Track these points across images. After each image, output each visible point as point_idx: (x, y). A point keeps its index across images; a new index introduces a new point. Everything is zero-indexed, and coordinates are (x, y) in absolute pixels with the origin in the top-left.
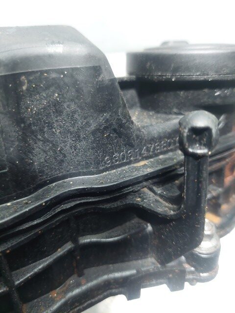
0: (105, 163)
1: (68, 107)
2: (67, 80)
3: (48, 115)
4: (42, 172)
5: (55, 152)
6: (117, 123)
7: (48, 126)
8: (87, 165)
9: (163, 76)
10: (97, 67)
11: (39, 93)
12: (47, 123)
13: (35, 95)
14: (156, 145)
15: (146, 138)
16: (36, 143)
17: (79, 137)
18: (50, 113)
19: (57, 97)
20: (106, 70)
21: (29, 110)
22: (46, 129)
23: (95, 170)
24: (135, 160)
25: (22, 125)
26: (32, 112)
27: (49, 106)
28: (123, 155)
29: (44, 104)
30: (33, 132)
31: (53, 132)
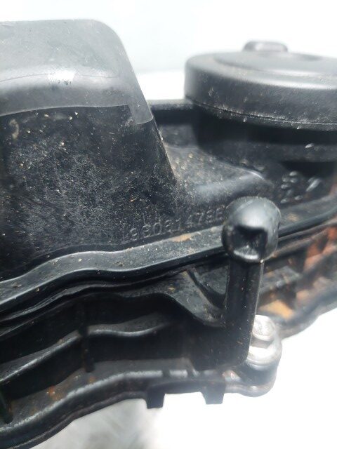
0: (130, 236)
1: (78, 161)
2: (77, 124)
3: (50, 171)
4: (39, 244)
5: (59, 218)
6: (150, 185)
7: (49, 186)
8: (104, 238)
9: (230, 112)
10: (123, 107)
11: (36, 141)
12: (48, 181)
13: (31, 144)
14: (208, 212)
15: (193, 204)
16: (31, 208)
17: (93, 200)
18: (52, 168)
19: (63, 147)
20: (137, 111)
21: (22, 165)
22: (46, 189)
23: (115, 244)
24: (174, 233)
25: (12, 186)
26: (26, 168)
27: (50, 159)
28: (158, 227)
29: (44, 156)
30: (27, 194)
31: (57, 193)
